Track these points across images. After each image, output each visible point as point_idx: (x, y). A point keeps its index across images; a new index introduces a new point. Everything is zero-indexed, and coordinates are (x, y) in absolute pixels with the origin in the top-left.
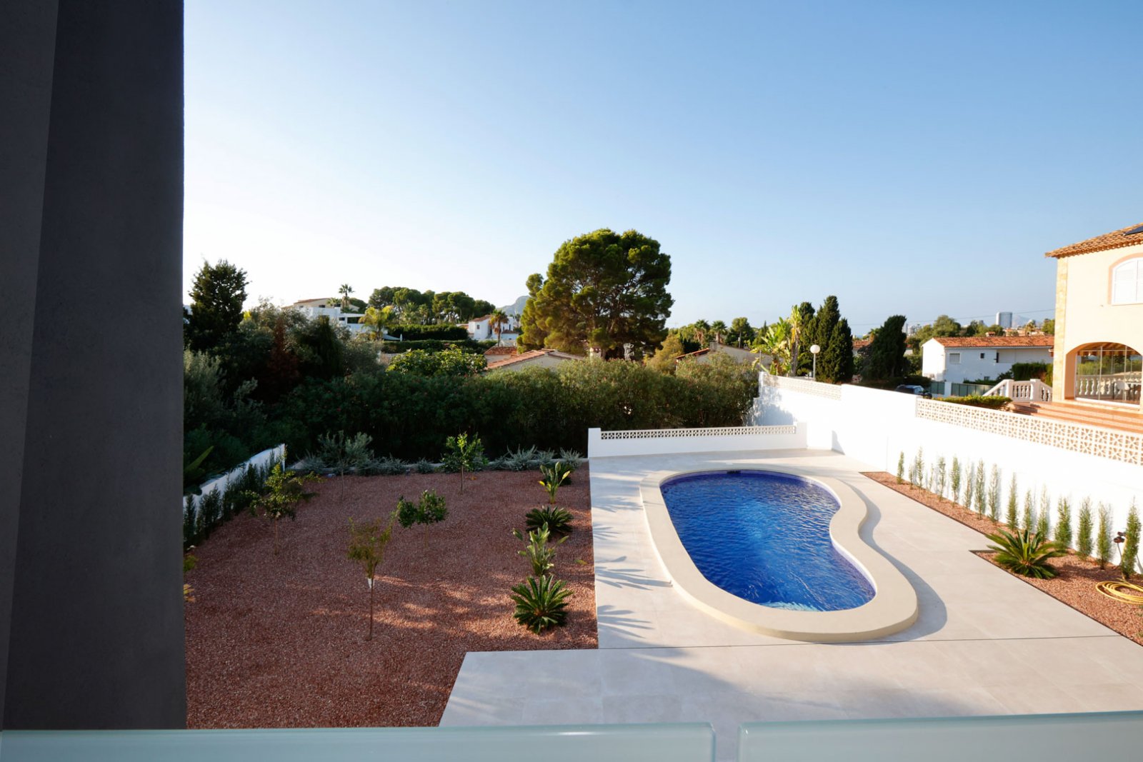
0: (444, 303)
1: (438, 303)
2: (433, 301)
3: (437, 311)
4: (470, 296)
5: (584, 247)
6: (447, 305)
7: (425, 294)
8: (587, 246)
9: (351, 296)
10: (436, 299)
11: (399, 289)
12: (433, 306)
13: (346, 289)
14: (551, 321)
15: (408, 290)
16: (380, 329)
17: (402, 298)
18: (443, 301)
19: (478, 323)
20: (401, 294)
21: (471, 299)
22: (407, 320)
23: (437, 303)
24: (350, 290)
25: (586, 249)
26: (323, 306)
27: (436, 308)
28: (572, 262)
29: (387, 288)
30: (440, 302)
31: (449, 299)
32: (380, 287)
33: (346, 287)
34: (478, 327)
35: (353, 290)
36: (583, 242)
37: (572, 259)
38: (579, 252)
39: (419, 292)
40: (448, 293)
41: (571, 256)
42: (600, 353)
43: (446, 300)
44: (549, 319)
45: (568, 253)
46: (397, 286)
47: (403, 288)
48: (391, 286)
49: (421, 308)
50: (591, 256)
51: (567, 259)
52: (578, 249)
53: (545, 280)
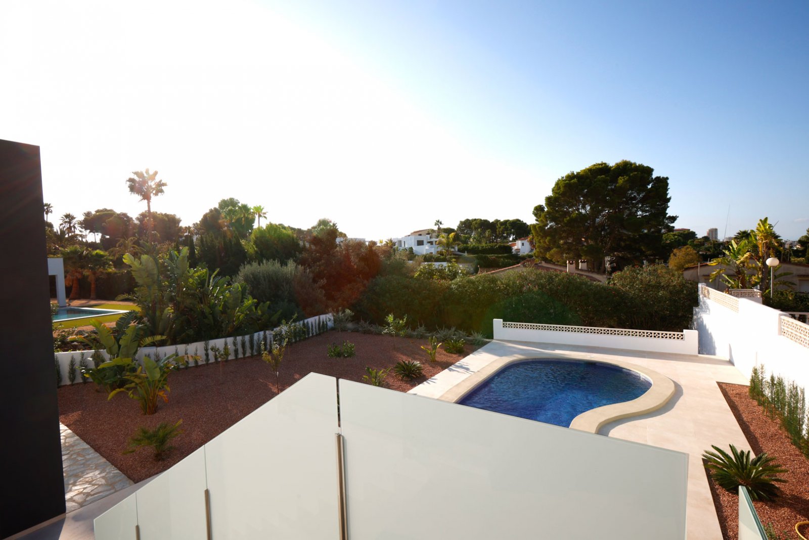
0: (505, 228)
2: (498, 227)
3: (500, 234)
4: (524, 222)
5: (572, 181)
7: (492, 222)
8: (575, 180)
9: (442, 227)
10: (499, 225)
11: (475, 220)
12: (497, 230)
13: (438, 223)
14: (550, 239)
15: (481, 220)
16: (448, 248)
17: (476, 226)
18: (504, 226)
19: (523, 242)
20: (476, 223)
21: (525, 224)
22: (474, 241)
23: (500, 228)
24: (441, 223)
25: (574, 183)
26: (420, 235)
27: (499, 232)
28: (563, 194)
29: (468, 220)
30: (502, 227)
31: (508, 225)
32: (463, 220)
33: (439, 221)
34: (523, 244)
35: (442, 223)
37: (563, 192)
39: (489, 222)
40: (508, 221)
41: (562, 189)
43: (506, 225)
44: (548, 238)
45: (560, 187)
46: (474, 218)
47: (478, 219)
48: (470, 218)
49: (487, 232)
50: (580, 187)
51: (559, 192)
52: (567, 183)
53: (546, 209)
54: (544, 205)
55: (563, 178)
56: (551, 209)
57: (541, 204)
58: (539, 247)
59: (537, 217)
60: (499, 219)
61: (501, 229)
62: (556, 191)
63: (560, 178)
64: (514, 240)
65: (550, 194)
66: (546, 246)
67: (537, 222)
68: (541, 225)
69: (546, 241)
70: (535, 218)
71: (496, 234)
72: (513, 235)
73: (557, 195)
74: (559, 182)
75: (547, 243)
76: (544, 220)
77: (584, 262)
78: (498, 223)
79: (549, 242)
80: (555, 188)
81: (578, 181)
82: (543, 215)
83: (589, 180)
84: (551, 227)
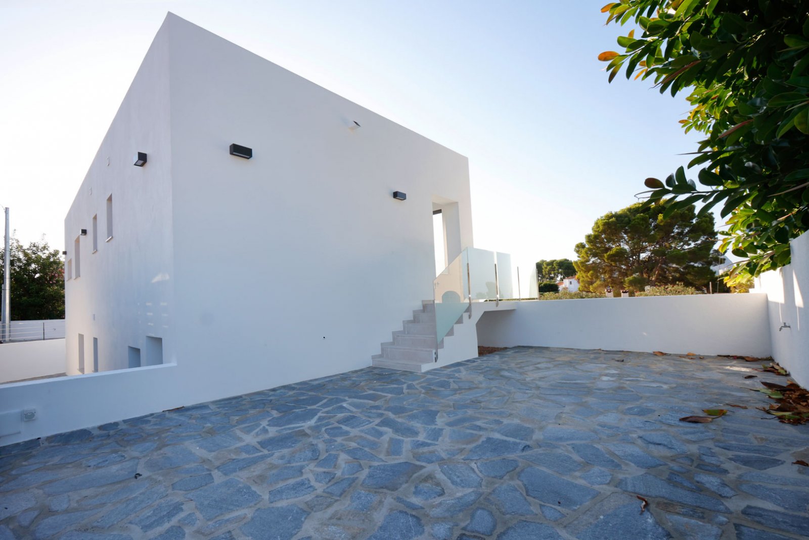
0: (551, 268)
1: (547, 268)
2: (543, 267)
3: (546, 274)
5: (611, 220)
6: (553, 269)
8: (614, 219)
10: (545, 266)
12: (543, 270)
14: (592, 273)
18: (550, 266)
19: (571, 280)
25: (612, 222)
27: (545, 272)
28: (604, 232)
30: (548, 267)
31: (555, 265)
34: (571, 283)
36: (610, 217)
37: (603, 230)
38: (605, 224)
41: (601, 228)
42: (612, 293)
43: (553, 265)
44: (591, 272)
45: (599, 227)
50: (618, 225)
51: (598, 231)
52: (606, 222)
53: (587, 246)
54: (585, 243)
55: (602, 217)
56: (592, 245)
57: (582, 242)
58: (583, 281)
59: (579, 254)
60: (545, 260)
61: (547, 270)
62: (596, 230)
63: (599, 218)
64: (562, 280)
65: (591, 232)
66: (589, 280)
67: (579, 258)
68: (583, 260)
69: (589, 275)
70: (577, 255)
71: (542, 274)
72: (561, 275)
73: (596, 233)
74: (598, 222)
75: (590, 277)
76: (585, 256)
77: (626, 292)
78: (544, 263)
79: (592, 275)
80: (595, 227)
81: (617, 219)
82: (583, 251)
83: (627, 219)
84: (593, 262)
